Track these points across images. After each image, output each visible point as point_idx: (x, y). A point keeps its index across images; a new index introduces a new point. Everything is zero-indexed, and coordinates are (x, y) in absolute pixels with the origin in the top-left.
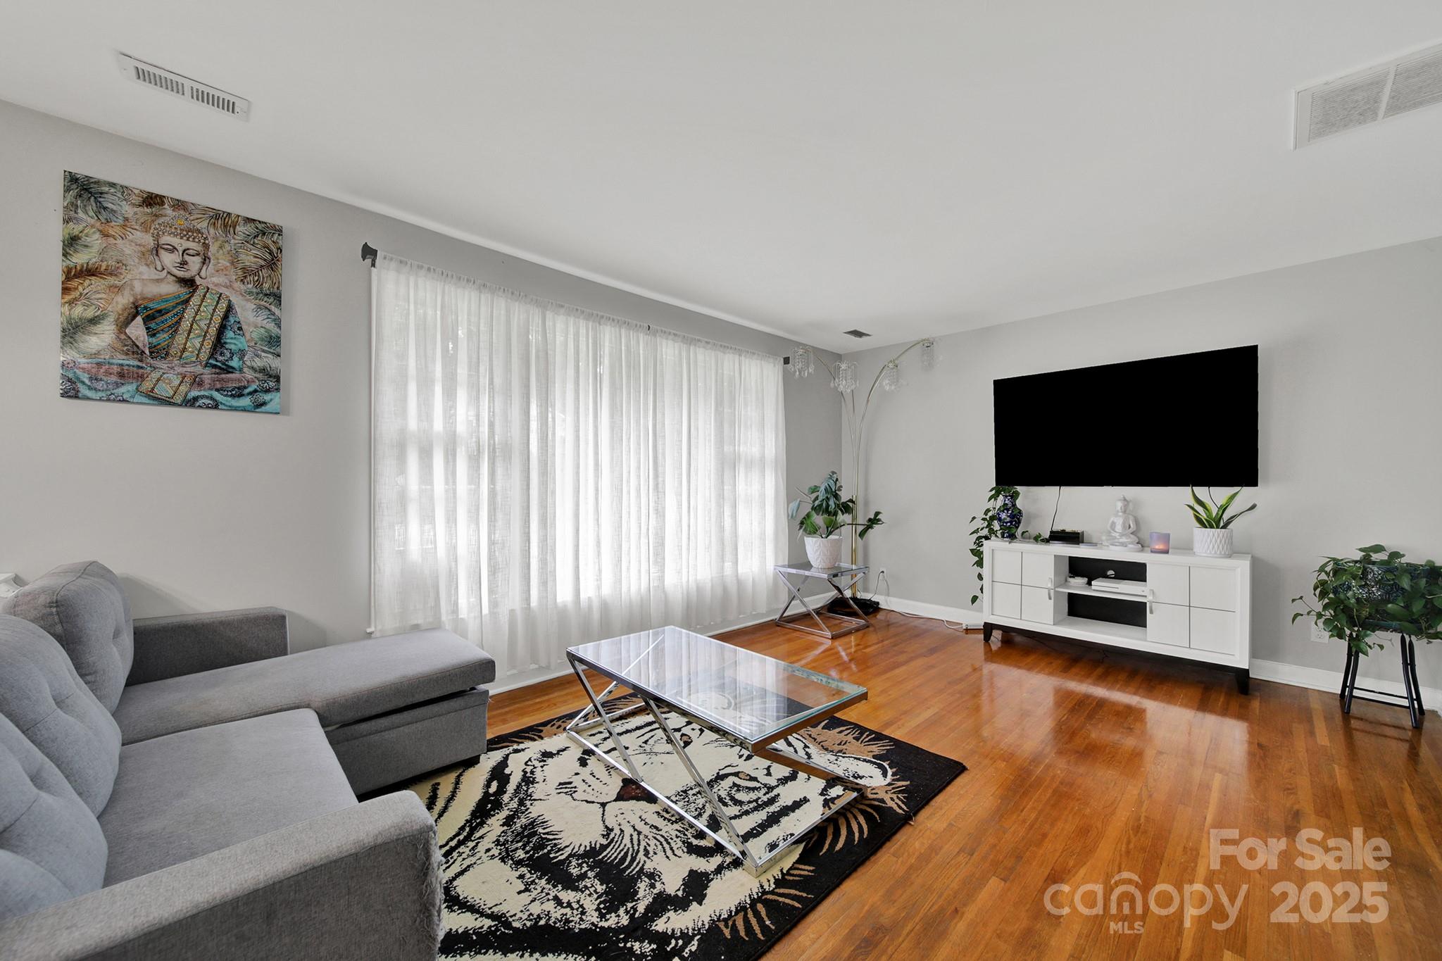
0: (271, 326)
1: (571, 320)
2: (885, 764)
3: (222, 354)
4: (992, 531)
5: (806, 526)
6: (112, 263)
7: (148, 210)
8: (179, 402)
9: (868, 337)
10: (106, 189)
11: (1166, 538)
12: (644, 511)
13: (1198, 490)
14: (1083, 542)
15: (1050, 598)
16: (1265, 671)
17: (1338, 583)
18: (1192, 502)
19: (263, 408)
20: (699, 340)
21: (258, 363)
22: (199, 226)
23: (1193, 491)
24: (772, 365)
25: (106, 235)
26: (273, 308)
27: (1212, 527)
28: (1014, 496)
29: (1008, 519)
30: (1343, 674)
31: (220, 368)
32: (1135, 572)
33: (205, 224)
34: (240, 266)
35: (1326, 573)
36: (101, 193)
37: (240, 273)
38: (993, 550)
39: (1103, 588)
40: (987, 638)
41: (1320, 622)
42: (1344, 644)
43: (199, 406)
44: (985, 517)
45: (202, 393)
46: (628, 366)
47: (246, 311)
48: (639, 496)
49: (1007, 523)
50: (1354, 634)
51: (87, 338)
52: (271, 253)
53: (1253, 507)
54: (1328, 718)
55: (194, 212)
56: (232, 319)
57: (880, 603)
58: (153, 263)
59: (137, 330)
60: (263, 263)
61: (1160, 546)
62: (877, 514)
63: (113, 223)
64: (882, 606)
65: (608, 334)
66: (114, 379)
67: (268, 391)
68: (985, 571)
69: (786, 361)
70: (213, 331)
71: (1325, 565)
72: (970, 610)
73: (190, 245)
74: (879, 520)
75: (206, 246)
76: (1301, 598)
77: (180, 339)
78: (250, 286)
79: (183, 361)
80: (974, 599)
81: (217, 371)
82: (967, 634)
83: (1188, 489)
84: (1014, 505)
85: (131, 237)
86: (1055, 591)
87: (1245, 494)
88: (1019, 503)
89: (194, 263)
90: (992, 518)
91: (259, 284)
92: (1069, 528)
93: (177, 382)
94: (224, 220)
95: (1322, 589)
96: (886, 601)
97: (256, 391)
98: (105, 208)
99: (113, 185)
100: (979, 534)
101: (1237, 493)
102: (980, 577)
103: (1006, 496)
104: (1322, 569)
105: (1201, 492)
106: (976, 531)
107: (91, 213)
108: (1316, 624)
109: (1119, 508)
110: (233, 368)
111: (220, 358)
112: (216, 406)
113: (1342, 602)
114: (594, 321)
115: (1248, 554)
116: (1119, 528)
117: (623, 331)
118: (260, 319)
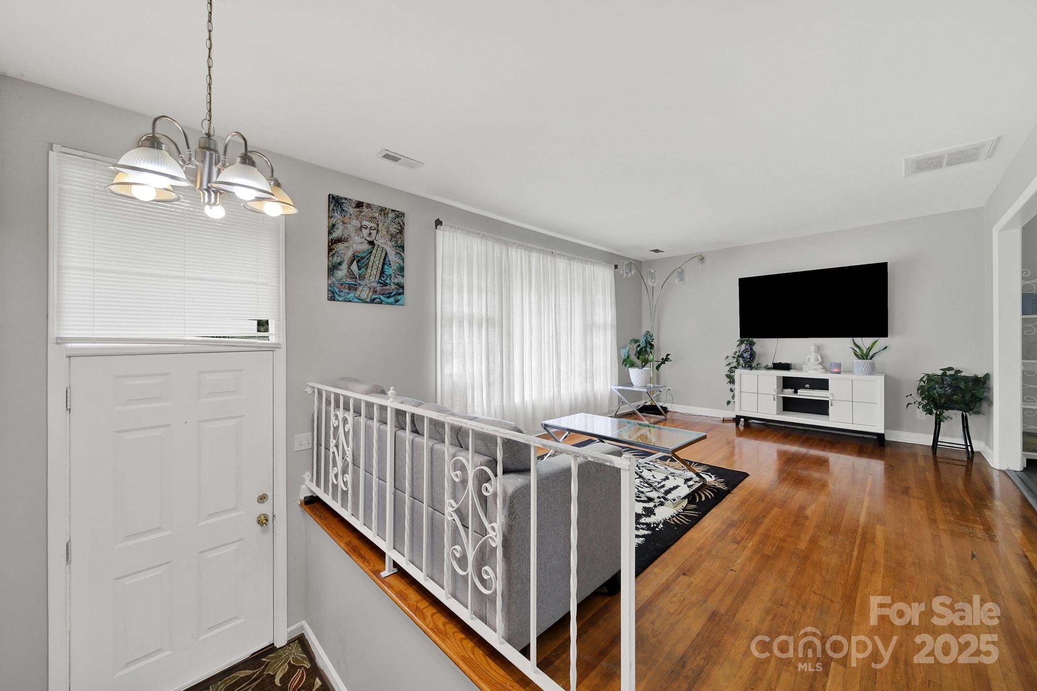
0: (401, 262)
1: (519, 250)
2: (709, 474)
3: (383, 277)
4: (738, 364)
5: (627, 362)
6: (346, 236)
7: (358, 210)
8: (369, 301)
9: (662, 253)
10: (343, 201)
11: (839, 365)
12: (551, 354)
13: (855, 339)
14: (792, 369)
15: (774, 400)
16: (892, 436)
17: (929, 386)
18: (853, 346)
19: (398, 303)
20: (575, 258)
21: (396, 281)
22: (375, 216)
23: (853, 340)
24: (609, 270)
25: (344, 223)
26: (401, 253)
27: (864, 359)
28: (752, 344)
29: (749, 357)
30: (933, 436)
31: (384, 284)
32: (822, 384)
33: (377, 214)
34: (390, 233)
35: (923, 381)
36: (342, 203)
37: (390, 236)
38: (741, 374)
39: (804, 394)
40: (738, 423)
41: (921, 406)
42: (933, 418)
43: (376, 303)
44: (734, 355)
45: (377, 296)
46: (544, 275)
47: (392, 257)
48: (549, 346)
49: (747, 359)
50: (938, 413)
51: (338, 271)
52: (401, 226)
53: (886, 348)
54: (925, 457)
55: (374, 209)
56: (387, 260)
57: (668, 408)
58: (360, 234)
59: (354, 267)
60: (398, 231)
61: (836, 370)
62: (668, 355)
63: (346, 217)
64: (669, 409)
65: (534, 256)
66: (347, 291)
67: (399, 294)
68: (736, 386)
69: (616, 267)
70: (380, 266)
71: (923, 378)
72: (726, 410)
73: (373, 225)
74: (669, 359)
75: (378, 225)
76: (911, 395)
77: (369, 270)
78: (393, 243)
79: (370, 281)
80: (729, 403)
81: (382, 285)
82: (723, 423)
83: (851, 339)
84: (751, 349)
85: (352, 223)
86: (777, 396)
87: (882, 341)
88: (755, 348)
89: (374, 232)
90: (739, 356)
91: (396, 242)
92: (784, 361)
93: (367, 292)
94: (383, 211)
95: (921, 390)
96: (672, 407)
97: (395, 294)
98: (344, 210)
99: (346, 199)
100: (731, 366)
101: (877, 341)
102: (732, 390)
103: (747, 344)
104: (921, 380)
105: (858, 340)
106: (729, 364)
107: (339, 213)
108: (918, 408)
109: (812, 350)
110: (387, 283)
111: (383, 279)
112: (381, 303)
113: (931, 396)
114: (528, 251)
115: (883, 373)
116: (812, 360)
117: (541, 255)
118: (397, 259)
